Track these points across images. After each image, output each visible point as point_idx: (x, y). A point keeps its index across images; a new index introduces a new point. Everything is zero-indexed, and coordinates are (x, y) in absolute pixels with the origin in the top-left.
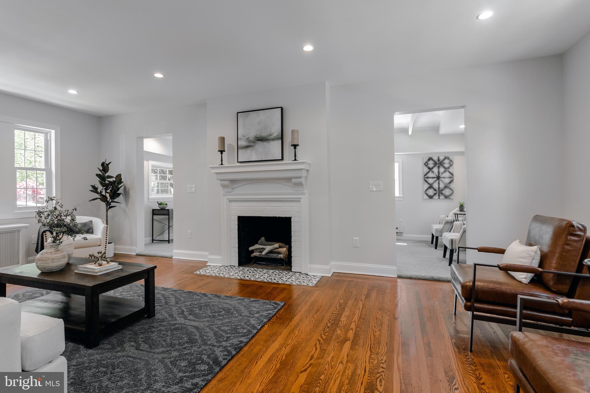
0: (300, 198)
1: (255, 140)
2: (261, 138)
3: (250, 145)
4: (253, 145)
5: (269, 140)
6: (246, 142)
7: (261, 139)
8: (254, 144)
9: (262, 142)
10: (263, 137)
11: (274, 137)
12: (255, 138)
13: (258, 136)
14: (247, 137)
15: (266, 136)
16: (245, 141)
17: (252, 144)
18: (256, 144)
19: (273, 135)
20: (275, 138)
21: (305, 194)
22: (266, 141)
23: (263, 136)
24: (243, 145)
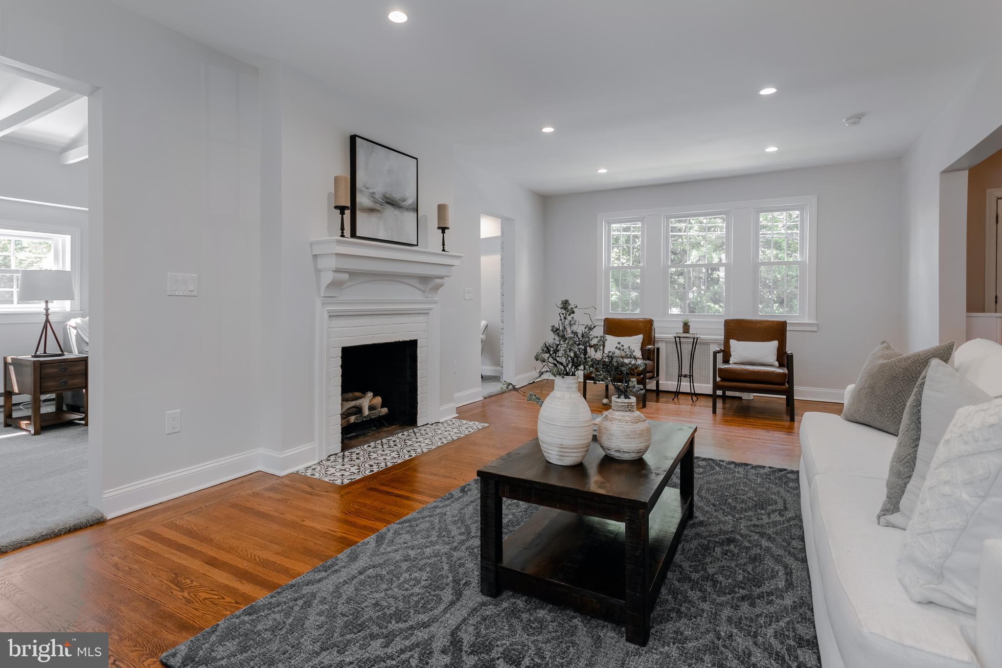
0: (430, 309)
1: (383, 201)
2: (392, 200)
3: (375, 208)
4: (380, 209)
5: (402, 208)
6: (370, 200)
7: (393, 203)
8: (382, 208)
9: (393, 209)
10: (394, 200)
11: (409, 205)
12: (384, 198)
13: (388, 195)
14: (372, 191)
15: (398, 198)
16: (369, 198)
17: (378, 207)
18: (385, 209)
19: (407, 201)
20: (410, 207)
21: (436, 303)
22: (398, 209)
23: (394, 198)
24: (365, 205)
